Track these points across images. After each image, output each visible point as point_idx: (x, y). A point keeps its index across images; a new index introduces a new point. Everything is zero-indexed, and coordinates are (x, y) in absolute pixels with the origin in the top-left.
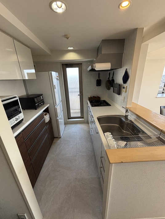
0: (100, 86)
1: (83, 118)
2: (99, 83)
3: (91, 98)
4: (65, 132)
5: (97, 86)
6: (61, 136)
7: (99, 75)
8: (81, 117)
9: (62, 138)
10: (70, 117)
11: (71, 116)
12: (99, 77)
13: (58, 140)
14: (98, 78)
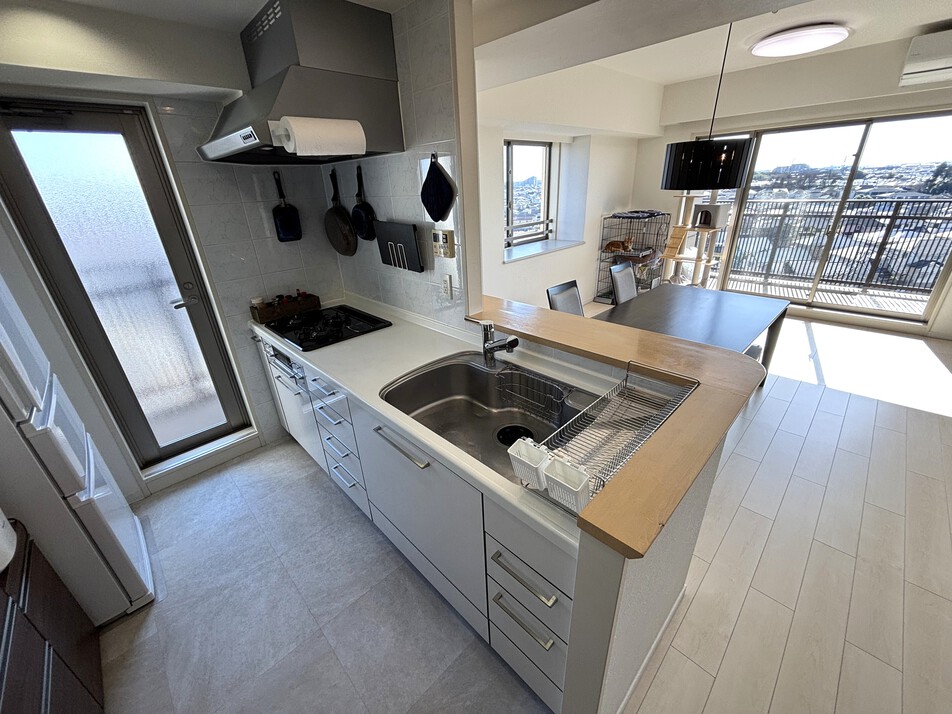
0: (298, 237)
1: (247, 425)
2: (288, 224)
3: (269, 305)
4: (163, 554)
5: (281, 240)
6: (151, 590)
7: (278, 182)
8: (234, 423)
9: (160, 597)
10: (153, 454)
11: (162, 444)
12: (282, 195)
13: (138, 628)
14: (275, 201)
